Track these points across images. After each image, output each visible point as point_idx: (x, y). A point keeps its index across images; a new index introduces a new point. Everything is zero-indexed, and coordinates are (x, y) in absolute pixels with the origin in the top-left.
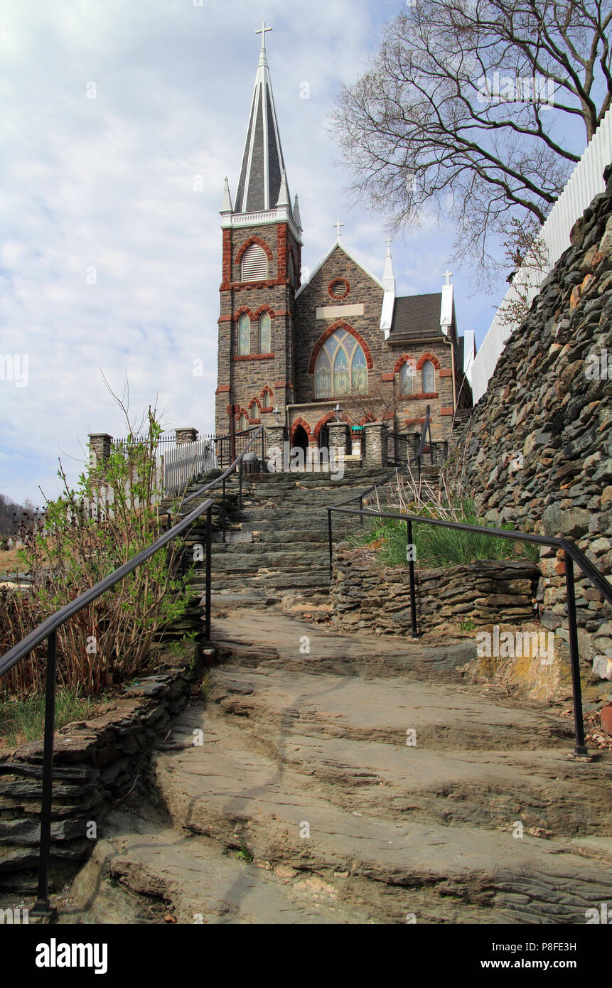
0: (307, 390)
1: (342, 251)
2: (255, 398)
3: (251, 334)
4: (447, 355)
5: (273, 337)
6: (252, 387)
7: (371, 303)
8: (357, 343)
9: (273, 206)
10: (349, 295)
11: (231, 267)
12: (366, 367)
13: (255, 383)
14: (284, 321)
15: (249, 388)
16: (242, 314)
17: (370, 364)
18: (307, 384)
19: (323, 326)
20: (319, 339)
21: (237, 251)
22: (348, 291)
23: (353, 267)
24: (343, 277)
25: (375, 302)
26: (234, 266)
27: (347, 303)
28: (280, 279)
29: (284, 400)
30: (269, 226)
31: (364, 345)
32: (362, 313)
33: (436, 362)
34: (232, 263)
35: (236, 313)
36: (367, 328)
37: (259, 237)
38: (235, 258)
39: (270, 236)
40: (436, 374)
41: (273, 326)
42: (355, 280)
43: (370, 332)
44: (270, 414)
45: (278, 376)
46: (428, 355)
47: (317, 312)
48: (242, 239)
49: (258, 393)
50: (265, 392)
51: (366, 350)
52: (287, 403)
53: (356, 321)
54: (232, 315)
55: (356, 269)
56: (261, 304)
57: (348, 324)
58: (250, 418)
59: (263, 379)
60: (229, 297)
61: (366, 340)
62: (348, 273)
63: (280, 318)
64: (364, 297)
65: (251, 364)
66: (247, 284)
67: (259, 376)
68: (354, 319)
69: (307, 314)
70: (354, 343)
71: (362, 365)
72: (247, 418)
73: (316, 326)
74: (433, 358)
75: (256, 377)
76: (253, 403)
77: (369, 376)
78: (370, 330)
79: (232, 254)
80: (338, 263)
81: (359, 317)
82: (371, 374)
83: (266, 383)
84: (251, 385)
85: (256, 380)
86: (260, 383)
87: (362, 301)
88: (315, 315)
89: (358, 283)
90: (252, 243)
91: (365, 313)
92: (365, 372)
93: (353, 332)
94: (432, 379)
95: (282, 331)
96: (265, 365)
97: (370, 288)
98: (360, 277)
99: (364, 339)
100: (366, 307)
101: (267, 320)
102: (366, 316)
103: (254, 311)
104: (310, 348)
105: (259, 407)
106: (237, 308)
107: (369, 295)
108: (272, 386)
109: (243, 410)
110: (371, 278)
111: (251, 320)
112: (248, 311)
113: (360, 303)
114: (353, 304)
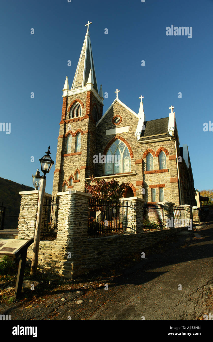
0: (100, 171)
1: (119, 103)
2: (72, 175)
3: (72, 143)
4: (173, 147)
5: (82, 144)
6: (70, 169)
7: (133, 125)
8: (126, 146)
9: (85, 84)
10: (122, 123)
11: (66, 113)
12: (130, 158)
13: (72, 167)
14: (87, 135)
15: (69, 170)
16: (69, 134)
17: (132, 156)
18: (101, 168)
19: (109, 138)
20: (107, 145)
21: (69, 106)
22: (121, 120)
23: (124, 109)
24: (119, 115)
25: (134, 125)
26: (67, 112)
27: (121, 126)
28: (86, 116)
29: (84, 176)
30: (83, 94)
31: (129, 146)
32: (128, 131)
33: (166, 152)
34: (66, 112)
35: (66, 133)
36: (131, 138)
37: (79, 98)
38: (68, 109)
39: (83, 98)
40: (167, 158)
41: (82, 138)
42: (125, 115)
43: (132, 140)
44: (78, 183)
45: (83, 163)
46: (162, 148)
47: (106, 132)
48: (71, 101)
49: (73, 172)
50: (77, 172)
51: (130, 149)
52: (86, 177)
53: (125, 135)
54: (64, 134)
55: (125, 110)
56: (78, 129)
57: (121, 136)
58: (69, 185)
59: (76, 165)
60: (63, 127)
61: (130, 144)
62: (121, 112)
63: (85, 134)
64: (129, 123)
65: (71, 158)
66: (72, 120)
67: (74, 164)
68: (124, 134)
69: (101, 133)
70: (124, 146)
71: (128, 157)
72: (67, 185)
73: (106, 139)
74: (165, 149)
75: (72, 164)
76: (71, 178)
77: (132, 162)
78: (132, 139)
79: (66, 108)
80: (116, 108)
81: (127, 132)
82: (132, 161)
83: (77, 167)
84: (70, 168)
85: (72, 166)
86: (74, 167)
87: (128, 125)
88: (106, 133)
89: (126, 116)
90: (76, 102)
91: (129, 130)
92: (130, 160)
93: (124, 140)
94: (165, 161)
95: (86, 141)
96: (77, 158)
97: (132, 118)
98: (127, 113)
99: (129, 143)
100: (130, 128)
101: (80, 136)
102: (130, 133)
103: (74, 132)
104: (103, 150)
105: (73, 179)
106: (67, 132)
107: (131, 121)
108: (79, 168)
109: (66, 181)
110: (132, 114)
111: (73, 136)
112: (72, 132)
113: (127, 126)
114: (123, 127)
